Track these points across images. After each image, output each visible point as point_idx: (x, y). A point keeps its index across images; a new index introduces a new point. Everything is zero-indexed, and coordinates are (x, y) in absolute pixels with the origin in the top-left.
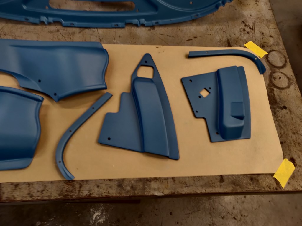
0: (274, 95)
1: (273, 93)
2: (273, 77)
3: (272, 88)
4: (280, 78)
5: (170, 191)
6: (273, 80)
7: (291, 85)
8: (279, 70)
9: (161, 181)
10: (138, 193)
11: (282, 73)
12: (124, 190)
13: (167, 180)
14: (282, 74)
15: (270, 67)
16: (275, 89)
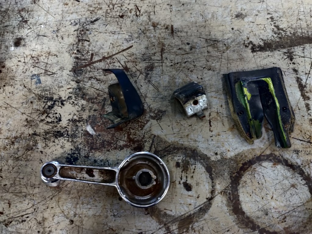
0: (121, 148)
2: (192, 161)
4: (188, 187)
7: (160, 222)
8: (224, 192)
11: (210, 199)
14: (203, 200)
15: (231, 159)
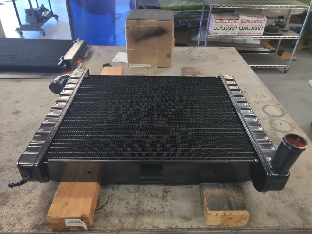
1: (276, 135)
2: (273, 123)
3: (274, 131)
4: (281, 124)
5: (167, 225)
6: (274, 125)
8: (278, 118)
9: (156, 214)
10: (127, 227)
12: (111, 223)
13: (163, 213)
14: (282, 121)
15: (268, 117)
16: (277, 132)
